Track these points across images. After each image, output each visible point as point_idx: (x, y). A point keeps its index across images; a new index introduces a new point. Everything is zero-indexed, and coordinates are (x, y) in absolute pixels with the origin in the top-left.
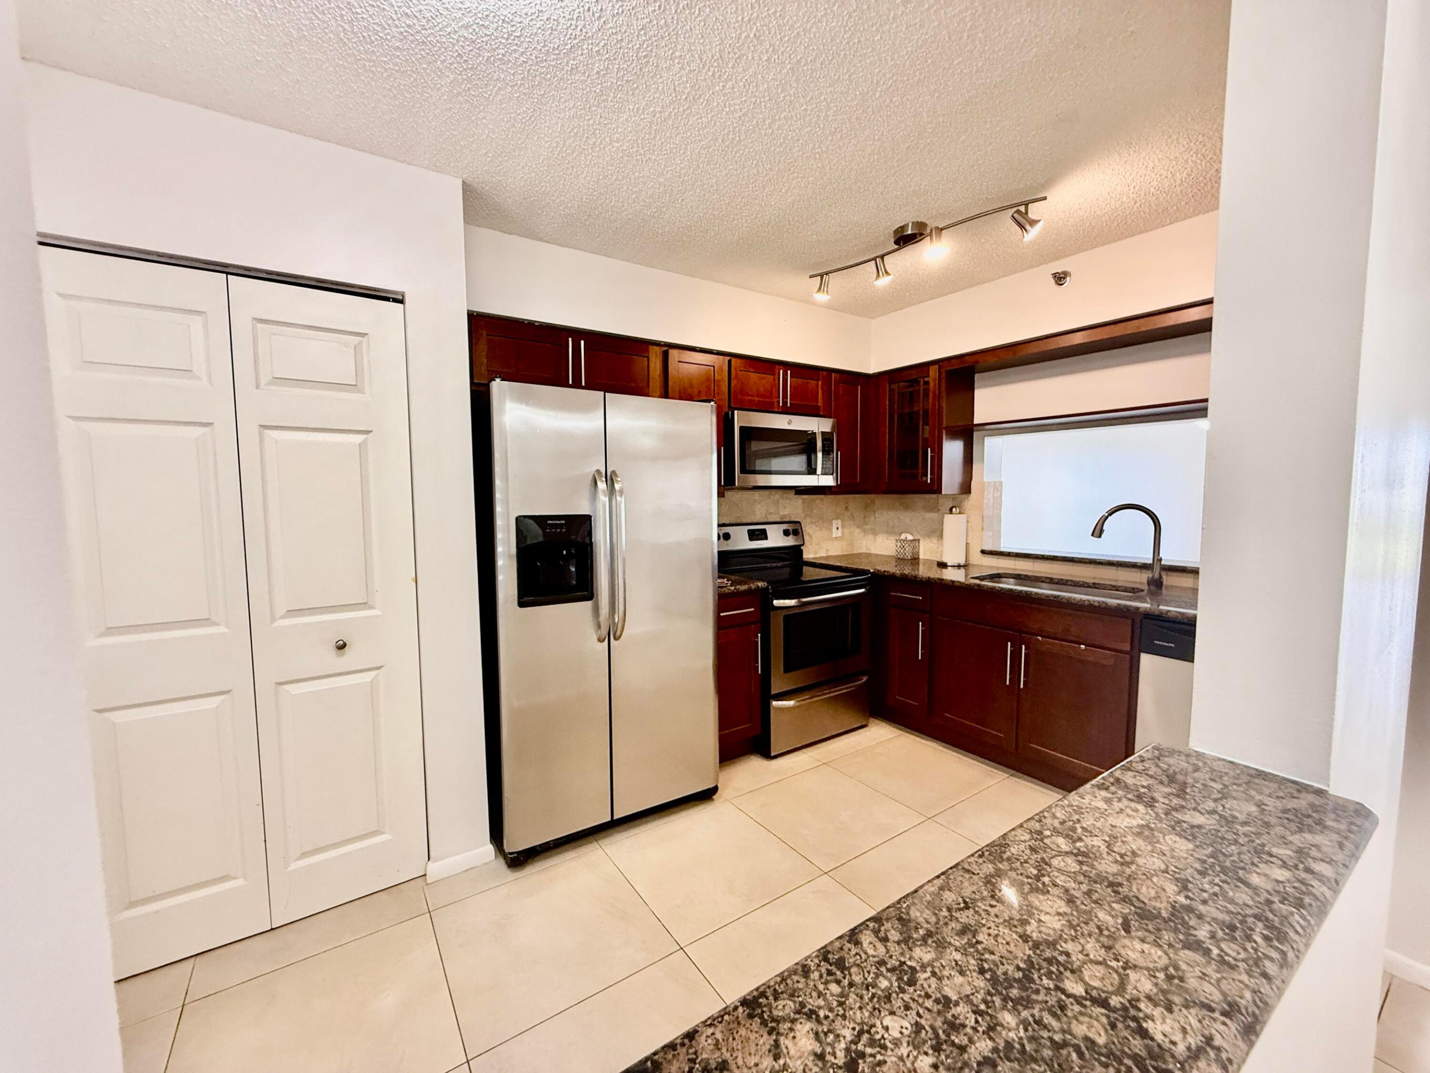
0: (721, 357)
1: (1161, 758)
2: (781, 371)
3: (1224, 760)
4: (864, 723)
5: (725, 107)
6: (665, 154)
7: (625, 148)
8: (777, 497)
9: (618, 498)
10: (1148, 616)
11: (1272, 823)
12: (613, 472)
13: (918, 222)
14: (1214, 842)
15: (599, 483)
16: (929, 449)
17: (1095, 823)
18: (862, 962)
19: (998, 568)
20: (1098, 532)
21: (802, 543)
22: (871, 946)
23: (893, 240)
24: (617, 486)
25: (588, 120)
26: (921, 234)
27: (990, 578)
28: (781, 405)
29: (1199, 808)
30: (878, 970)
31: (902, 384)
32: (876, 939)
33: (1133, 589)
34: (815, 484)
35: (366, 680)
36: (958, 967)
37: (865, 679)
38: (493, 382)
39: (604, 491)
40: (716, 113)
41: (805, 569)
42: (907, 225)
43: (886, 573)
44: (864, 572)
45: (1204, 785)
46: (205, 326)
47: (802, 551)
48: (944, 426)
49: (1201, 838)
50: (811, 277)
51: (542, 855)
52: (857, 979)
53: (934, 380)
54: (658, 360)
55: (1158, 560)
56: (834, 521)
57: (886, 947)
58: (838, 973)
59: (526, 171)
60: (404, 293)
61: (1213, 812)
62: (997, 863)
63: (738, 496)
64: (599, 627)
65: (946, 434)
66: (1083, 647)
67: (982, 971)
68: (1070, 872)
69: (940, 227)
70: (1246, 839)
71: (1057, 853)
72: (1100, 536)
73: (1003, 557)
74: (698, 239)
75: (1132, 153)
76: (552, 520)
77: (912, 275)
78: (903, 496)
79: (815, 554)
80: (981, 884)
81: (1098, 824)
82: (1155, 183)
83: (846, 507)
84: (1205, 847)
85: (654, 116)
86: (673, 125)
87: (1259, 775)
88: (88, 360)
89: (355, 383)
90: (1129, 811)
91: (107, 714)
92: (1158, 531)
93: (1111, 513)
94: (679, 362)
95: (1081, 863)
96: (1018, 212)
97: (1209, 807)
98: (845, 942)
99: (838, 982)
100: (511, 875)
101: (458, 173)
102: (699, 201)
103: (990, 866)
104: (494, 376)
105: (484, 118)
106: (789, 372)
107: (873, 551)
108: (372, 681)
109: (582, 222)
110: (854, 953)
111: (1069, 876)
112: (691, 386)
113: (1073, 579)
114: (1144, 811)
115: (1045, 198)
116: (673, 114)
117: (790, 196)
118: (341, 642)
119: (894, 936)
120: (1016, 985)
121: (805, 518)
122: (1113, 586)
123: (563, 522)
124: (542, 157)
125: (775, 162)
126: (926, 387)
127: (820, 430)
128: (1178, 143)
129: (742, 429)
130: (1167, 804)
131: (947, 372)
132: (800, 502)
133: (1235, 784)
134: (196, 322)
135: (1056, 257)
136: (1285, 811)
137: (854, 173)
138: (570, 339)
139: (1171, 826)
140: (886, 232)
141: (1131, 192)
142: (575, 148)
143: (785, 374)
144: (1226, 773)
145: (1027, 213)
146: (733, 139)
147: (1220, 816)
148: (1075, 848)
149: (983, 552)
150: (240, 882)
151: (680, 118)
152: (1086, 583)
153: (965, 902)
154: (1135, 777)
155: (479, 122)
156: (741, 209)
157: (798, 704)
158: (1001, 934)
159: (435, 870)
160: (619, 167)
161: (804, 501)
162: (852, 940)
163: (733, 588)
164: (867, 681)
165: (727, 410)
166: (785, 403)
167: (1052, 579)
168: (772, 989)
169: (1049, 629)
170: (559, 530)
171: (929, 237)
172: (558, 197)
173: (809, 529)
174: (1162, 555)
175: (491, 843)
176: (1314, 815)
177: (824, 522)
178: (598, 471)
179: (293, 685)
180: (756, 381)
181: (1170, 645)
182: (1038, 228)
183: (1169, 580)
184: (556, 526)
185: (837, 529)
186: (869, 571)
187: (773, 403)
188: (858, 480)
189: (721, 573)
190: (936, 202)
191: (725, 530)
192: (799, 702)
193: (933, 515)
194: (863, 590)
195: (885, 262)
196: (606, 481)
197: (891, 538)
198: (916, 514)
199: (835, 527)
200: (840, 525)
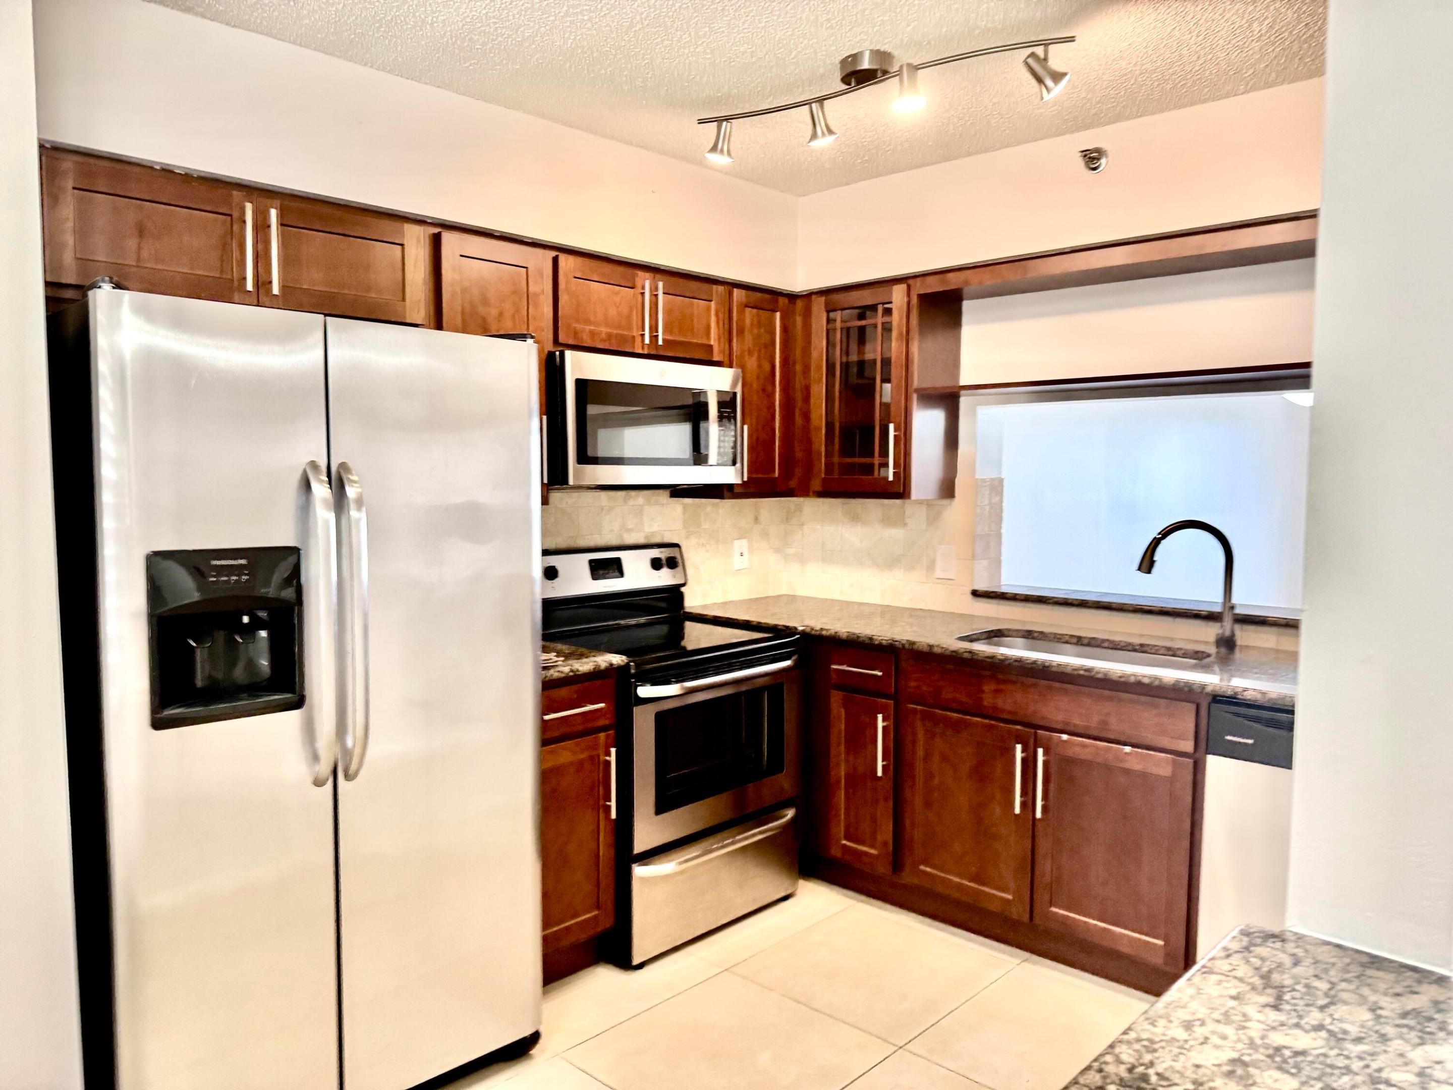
0: (540, 252)
1: (1252, 949)
2: (648, 281)
4: (789, 892)
8: (640, 502)
9: (354, 512)
10: (1218, 699)
11: (1390, 1036)
12: (343, 466)
13: (879, 51)
14: (1323, 1074)
15: (314, 485)
16: (891, 425)
17: (1174, 1064)
19: (998, 620)
20: (1147, 563)
21: (682, 582)
23: (839, 76)
24: (351, 492)
26: (885, 72)
27: (987, 637)
28: (647, 343)
29: (1303, 1023)
31: (848, 311)
33: (1197, 652)
34: (706, 480)
37: (790, 813)
38: (96, 292)
39: (325, 501)
41: (689, 625)
42: (862, 53)
43: (824, 633)
44: (788, 631)
45: (1307, 986)
47: (682, 595)
48: (916, 385)
49: (1307, 1070)
50: (702, 122)
53: (900, 309)
54: (422, 252)
55: (1230, 605)
56: (736, 542)
61: (1319, 1028)
63: (571, 501)
64: (316, 758)
65: (918, 399)
66: (1127, 748)
69: (916, 64)
70: (1361, 1064)
72: (1149, 572)
73: (1005, 602)
74: (500, 39)
76: (220, 560)
78: (846, 502)
79: (703, 599)
81: (1178, 1066)
83: (756, 520)
84: (1313, 1082)
87: (1373, 963)
90: (1215, 1039)
92: (1230, 563)
93: (1166, 533)
94: (462, 256)
96: (1033, 55)
97: (1315, 1020)
104: (99, 280)
106: (661, 283)
107: (800, 592)
112: (485, 302)
113: (1111, 638)
114: (1235, 1038)
115: (1071, 39)
121: (687, 537)
122: (1169, 649)
123: (243, 562)
126: (887, 319)
127: (714, 388)
129: (581, 384)
130: (1262, 1022)
131: (921, 296)
133: (1345, 980)
136: (1405, 1015)
138: (248, 205)
139: (1269, 1056)
140: (828, 62)
141: (1193, 41)
143: (654, 288)
144: (1334, 964)
145: (1046, 59)
147: (1330, 1032)
149: (975, 594)
154: (1219, 983)
157: (679, 868)
161: (685, 507)
163: (565, 668)
164: (793, 819)
165: (551, 350)
166: (654, 339)
167: (1079, 638)
169: (1077, 721)
170: (234, 577)
171: (897, 78)
173: (695, 556)
174: (1236, 599)
176: (1437, 1016)
177: (720, 543)
178: (314, 465)
180: (604, 298)
182: (1064, 84)
183: (1245, 636)
184: (230, 570)
185: (742, 553)
186: (796, 628)
187: (634, 337)
188: (777, 474)
189: (546, 637)
190: (908, 25)
191: (553, 561)
192: (680, 863)
193: (897, 533)
194: (787, 663)
195: (827, 114)
196: (330, 483)
197: (830, 569)
198: (869, 530)
199: (737, 551)
200: (746, 546)
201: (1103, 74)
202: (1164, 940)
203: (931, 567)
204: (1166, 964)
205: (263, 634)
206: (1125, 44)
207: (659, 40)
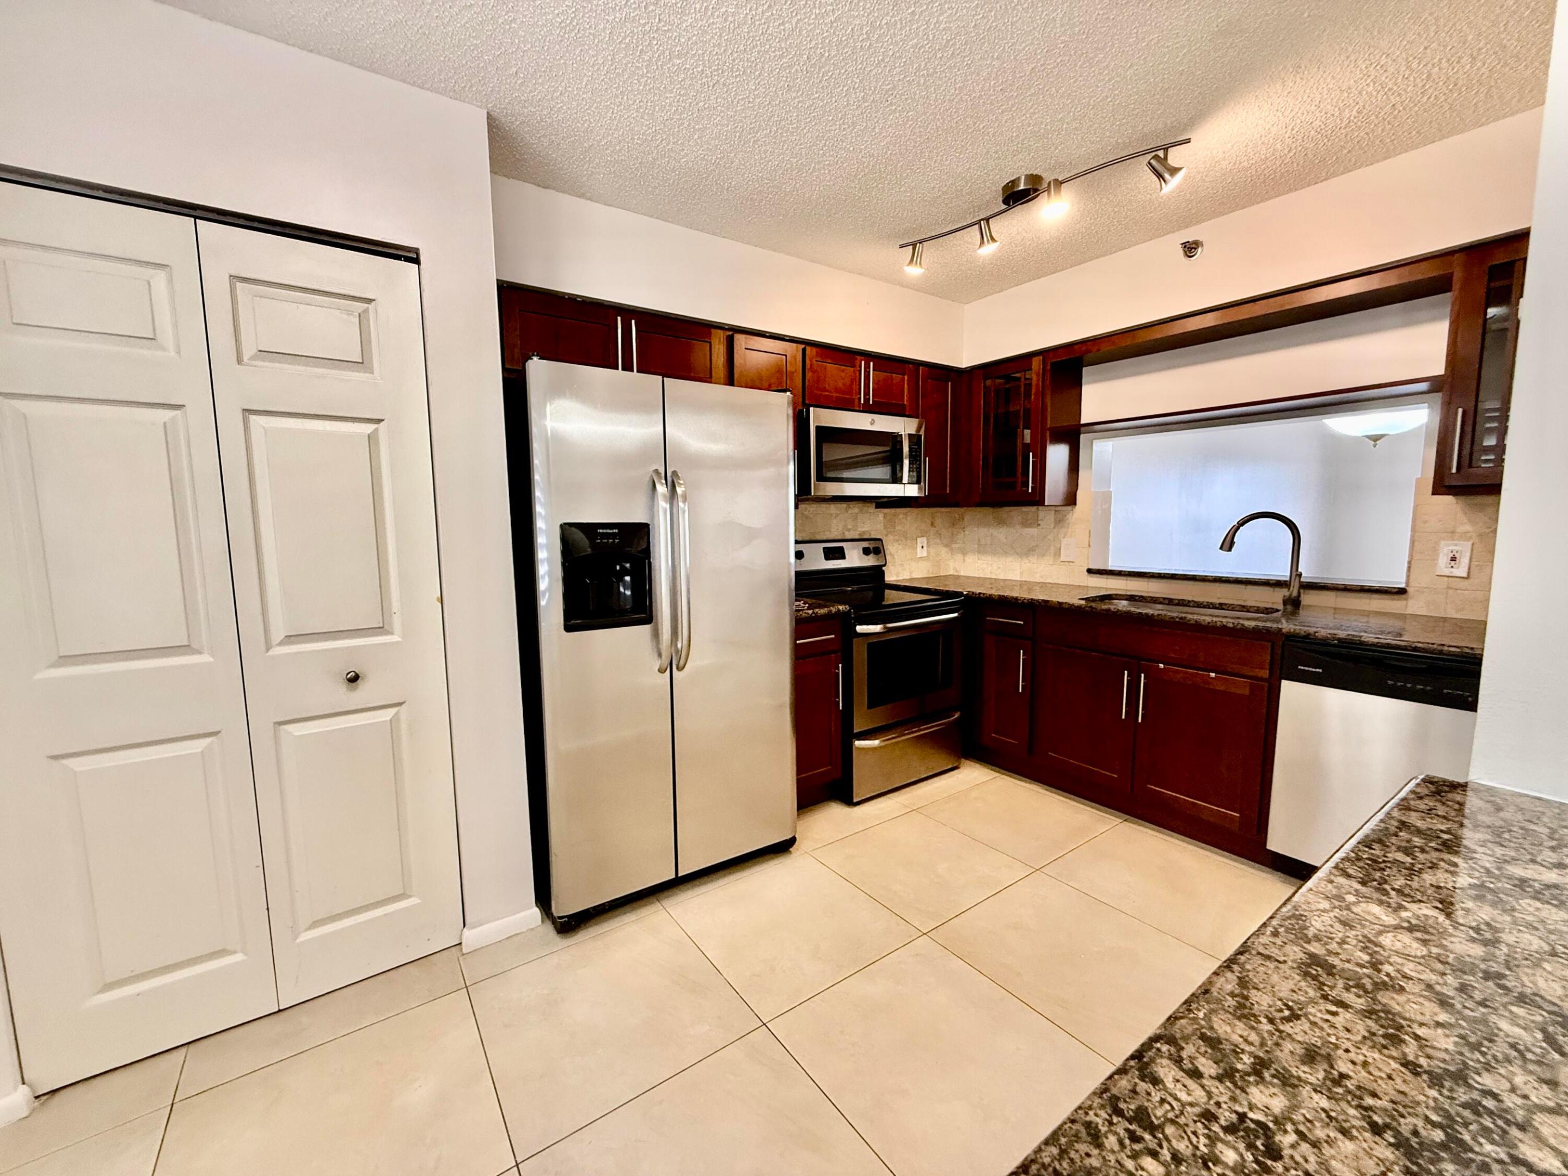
0: (794, 345)
2: (863, 362)
3: (1527, 796)
4: (955, 765)
5: (815, 7)
6: (736, 76)
7: (688, 66)
8: (856, 510)
9: (681, 504)
10: (1291, 638)
12: (674, 473)
13: (1032, 175)
15: (658, 487)
16: (1031, 454)
18: (1177, 1117)
19: (1108, 589)
20: (1228, 544)
21: (884, 563)
22: (1179, 1086)
23: (1000, 199)
24: (680, 490)
25: (645, 24)
26: (1036, 190)
27: (1100, 600)
28: (862, 402)
29: (1539, 859)
30: (1210, 1130)
31: (998, 381)
32: (1182, 1073)
33: (1267, 609)
34: (901, 494)
35: (384, 719)
36: (1334, 1123)
37: (956, 716)
38: (530, 361)
39: (664, 496)
40: (803, 17)
41: (887, 592)
42: (1019, 178)
43: (982, 595)
44: (957, 594)
46: (170, 281)
47: (883, 572)
48: (1048, 426)
50: (901, 247)
51: (597, 919)
52: (1182, 1147)
53: (1038, 375)
54: (722, 347)
55: (1297, 575)
56: (919, 539)
57: (1203, 1087)
58: (1147, 1137)
59: (566, 100)
60: (418, 249)
62: (1305, 945)
63: (812, 510)
64: (660, 655)
65: (1051, 438)
66: (1213, 675)
67: (1377, 1130)
68: (1415, 957)
69: (1060, 179)
71: (1382, 928)
72: (1230, 550)
73: (1113, 577)
75: (1298, 80)
76: (603, 529)
77: (1016, 247)
78: (996, 510)
79: (897, 576)
80: (1298, 978)
82: (1318, 123)
83: (932, 524)
85: (726, 20)
86: (748, 32)
88: (18, 321)
89: (361, 361)
91: (65, 762)
92: (1296, 542)
93: (1244, 522)
94: (746, 349)
95: (1425, 942)
96: (1156, 157)
98: (1137, 1080)
99: (1154, 1154)
100: (561, 942)
101: (482, 102)
102: (775, 143)
103: (1296, 949)
104: (531, 354)
105: (514, 20)
106: (872, 364)
107: (962, 573)
108: (391, 720)
109: (632, 172)
110: (1158, 1099)
111: (1419, 963)
115: (1188, 141)
116: (749, 17)
117: (885, 137)
118: (353, 674)
119: (1208, 1067)
120: (1443, 1154)
121: (887, 535)
122: (1243, 607)
123: (617, 531)
124: (585, 79)
125: (870, 89)
126: (1027, 383)
127: (907, 433)
128: (1356, 66)
129: (818, 429)
130: (1491, 856)
131: (1052, 364)
132: (881, 517)
134: (159, 278)
135: (1187, 222)
137: (963, 105)
138: (619, 318)
139: (1516, 886)
140: (993, 189)
141: (1287, 136)
142: (626, 65)
143: (867, 367)
144: (1542, 813)
145: (1166, 158)
146: (822, 55)
148: (1402, 919)
149: (1090, 571)
150: (239, 957)
151: (757, 23)
152: (1211, 603)
153: (1289, 1008)
155: (508, 27)
156: (824, 154)
157: (883, 744)
158: (1370, 1060)
159: (471, 938)
160: (679, 94)
161: (885, 515)
162: (1145, 1076)
163: (810, 612)
164: (958, 719)
165: (801, 408)
166: (867, 400)
168: (1051, 1169)
169: (1172, 655)
170: (611, 541)
171: (1046, 193)
172: (603, 137)
173: (891, 548)
174: (1302, 571)
175: (537, 906)
177: (908, 539)
178: (656, 472)
179: (295, 725)
180: (835, 374)
181: (1318, 670)
182: (1180, 176)
183: (1308, 598)
184: (608, 536)
185: (923, 547)
186: (962, 593)
187: (854, 399)
188: (947, 491)
189: (797, 595)
190: (1056, 148)
191: (801, 547)
192: (884, 741)
193: (1033, 531)
194: (955, 615)
195: (991, 226)
196: (667, 484)
197: (983, 558)
198: (1012, 530)
199: (919, 545)
200: (926, 542)
201: (1206, 176)
202: (1239, 814)
203: (1058, 553)
204: (1241, 830)
205: (628, 578)
206: (1229, 145)
207: (875, 184)
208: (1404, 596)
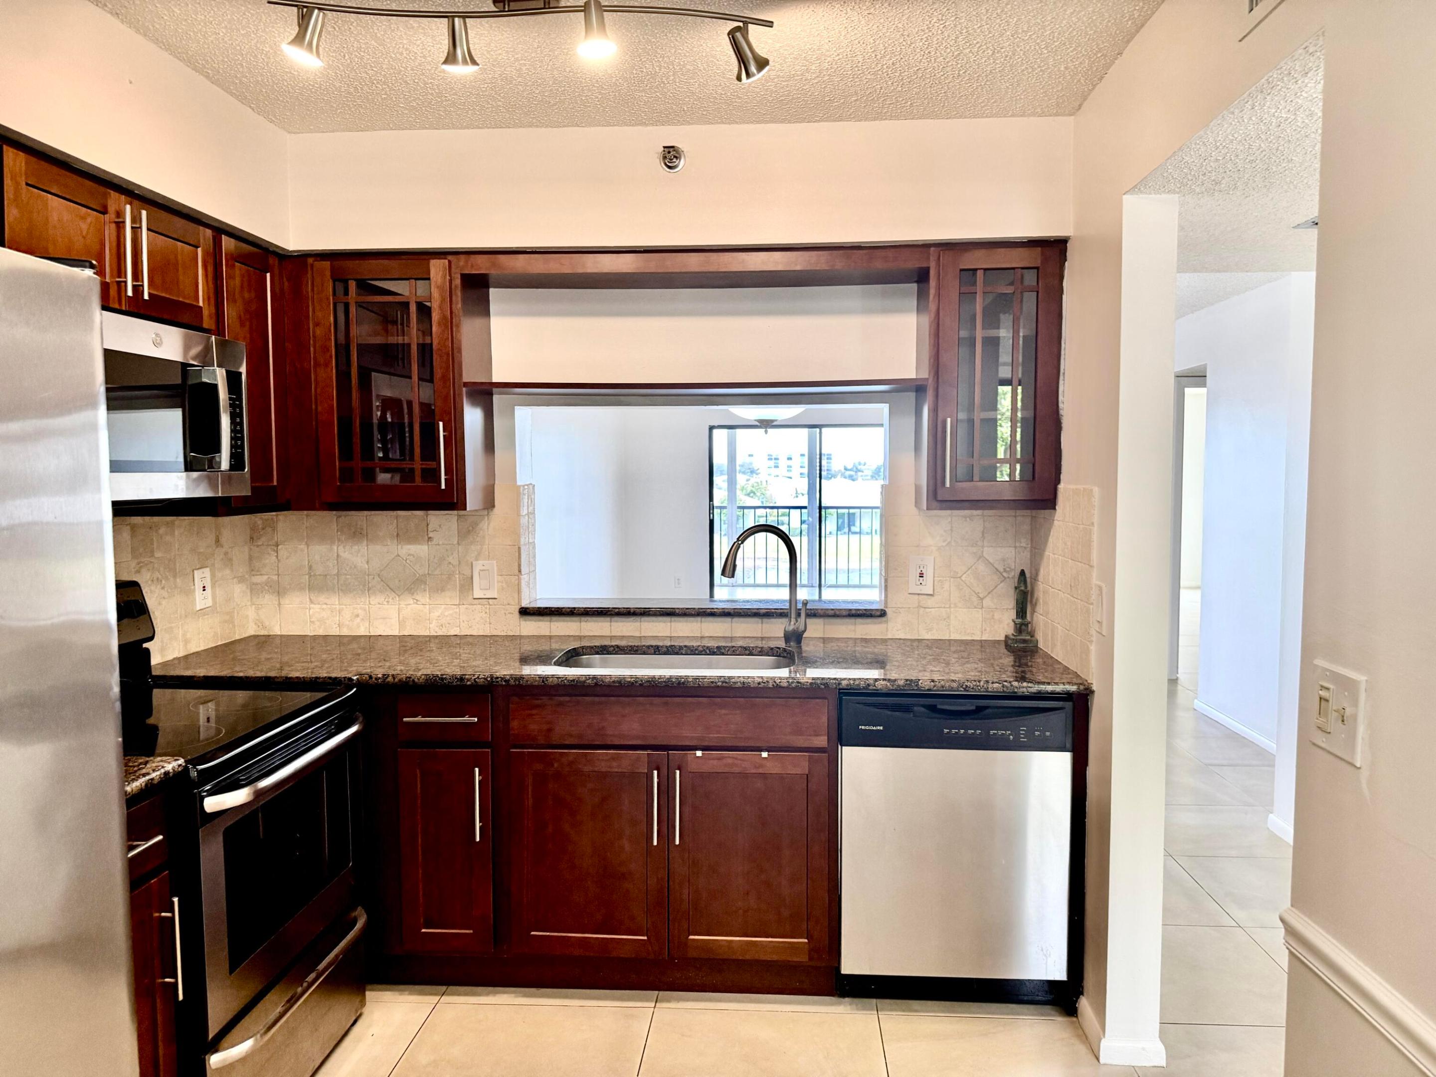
2: (128, 209)
4: (359, 1012)
16: (440, 424)
19: (580, 638)
21: (149, 635)
28: (127, 295)
33: (773, 649)
37: (361, 920)
43: (390, 679)
44: (347, 683)
48: (464, 380)
53: (441, 290)
56: (197, 573)
65: (467, 395)
66: (764, 754)
83: (217, 541)
93: (745, 537)
106: (144, 213)
107: (277, 631)
115: (770, 24)
121: (138, 571)
131: (463, 277)
143: (136, 219)
145: (747, 37)
149: (524, 612)
152: (708, 647)
157: (262, 1041)
164: (366, 921)
166: (137, 291)
173: (153, 599)
174: (800, 596)
177: (180, 576)
180: (65, 219)
181: (879, 728)
185: (204, 590)
186: (350, 679)
188: (275, 483)
193: (420, 550)
197: (322, 598)
198: (378, 547)
199: (198, 585)
200: (209, 579)
202: (807, 938)
203: (467, 584)
204: (811, 959)
208: (883, 619)
